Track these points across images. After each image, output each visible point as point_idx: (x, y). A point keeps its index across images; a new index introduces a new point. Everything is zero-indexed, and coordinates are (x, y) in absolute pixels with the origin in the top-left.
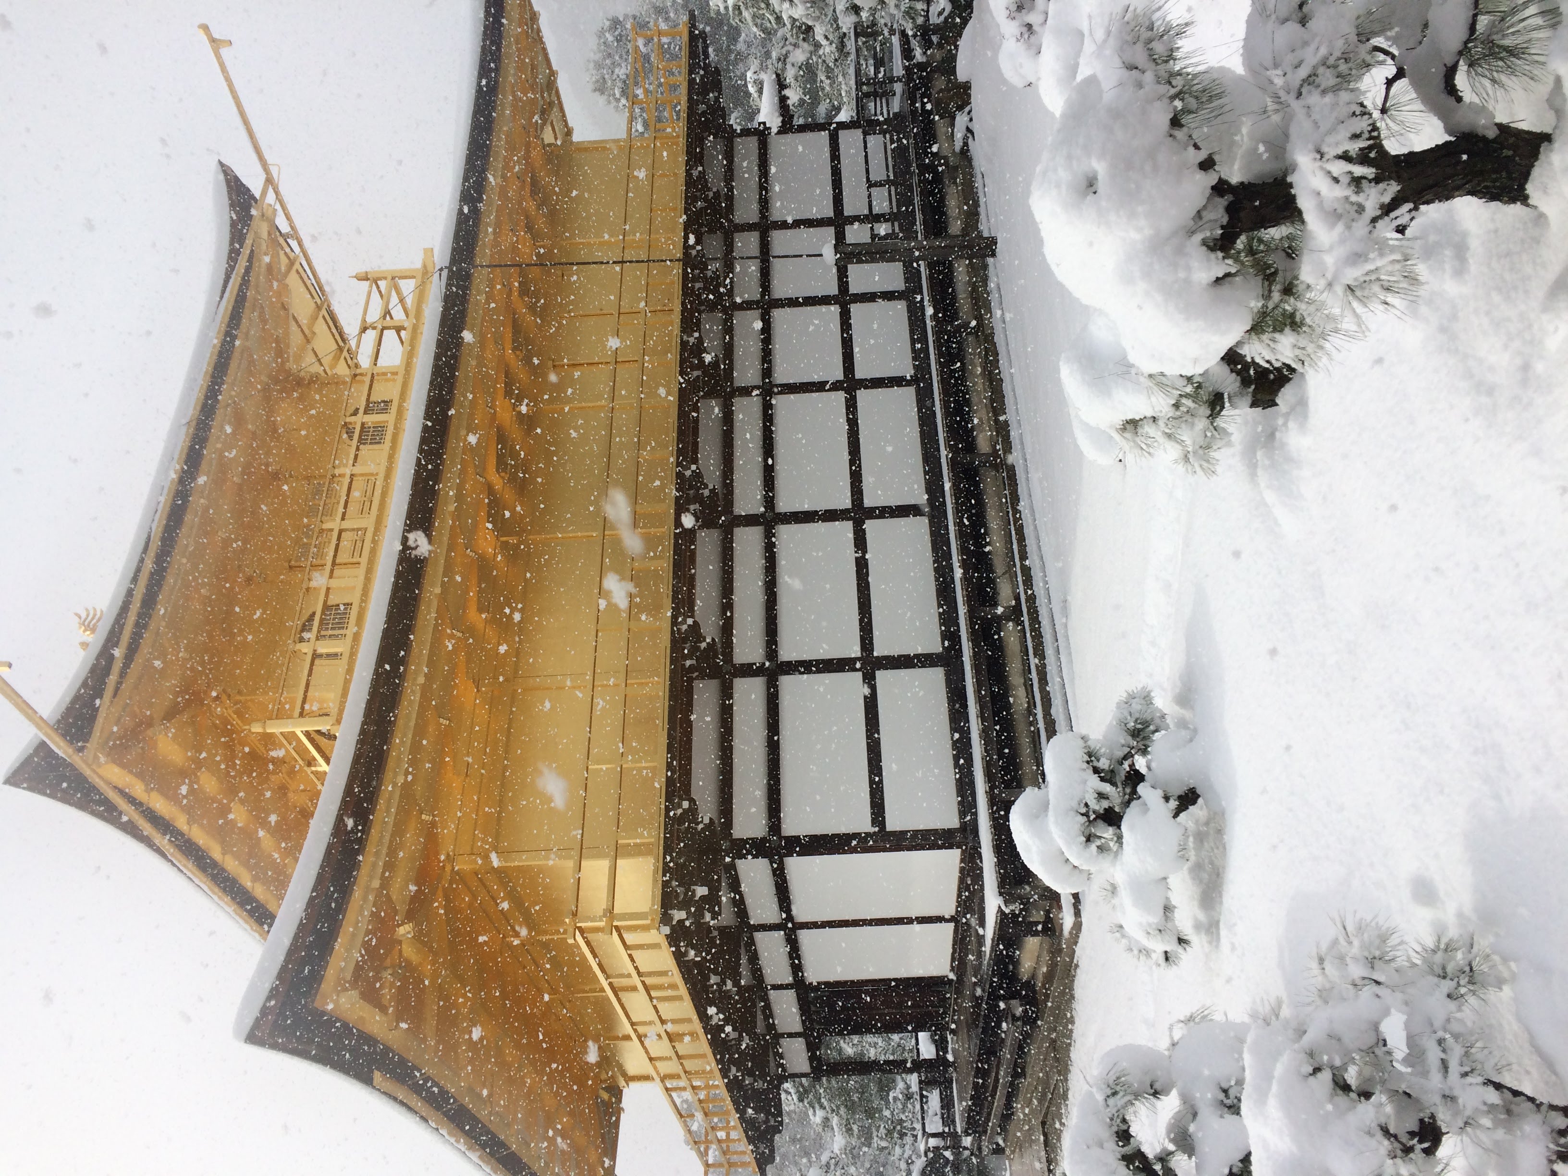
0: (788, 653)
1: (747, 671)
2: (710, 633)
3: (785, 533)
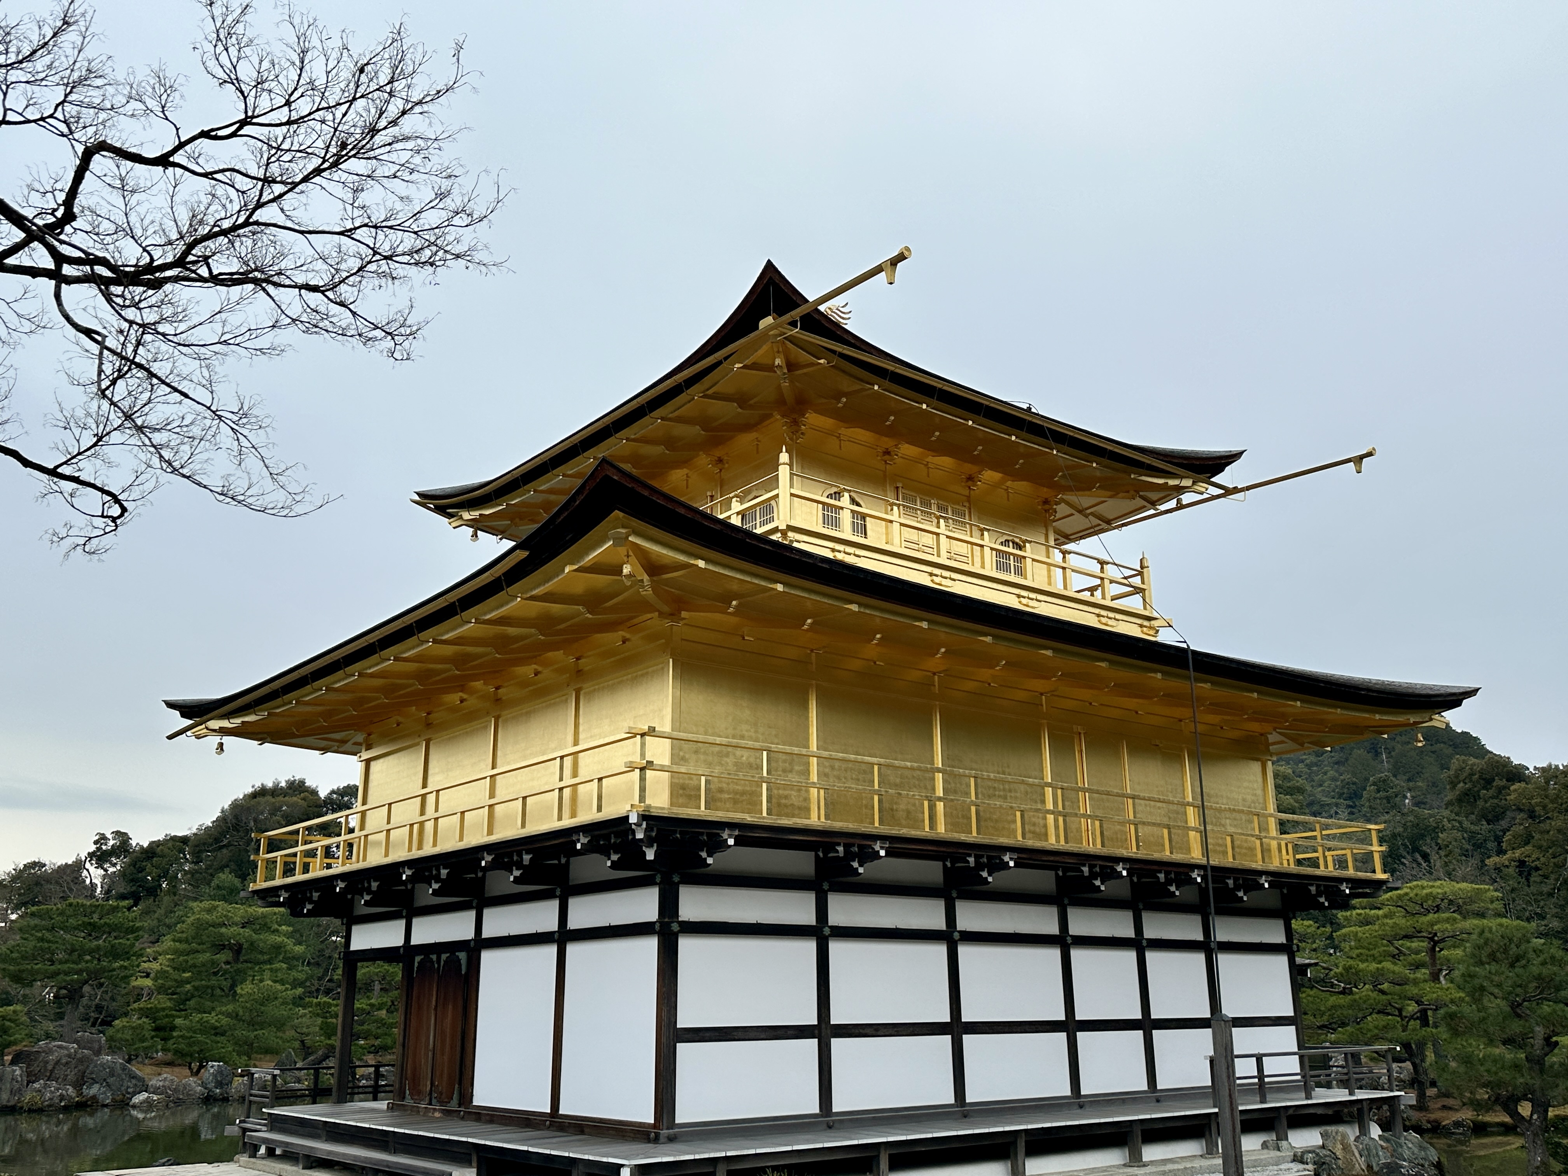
0: (836, 949)
1: (822, 910)
2: (867, 872)
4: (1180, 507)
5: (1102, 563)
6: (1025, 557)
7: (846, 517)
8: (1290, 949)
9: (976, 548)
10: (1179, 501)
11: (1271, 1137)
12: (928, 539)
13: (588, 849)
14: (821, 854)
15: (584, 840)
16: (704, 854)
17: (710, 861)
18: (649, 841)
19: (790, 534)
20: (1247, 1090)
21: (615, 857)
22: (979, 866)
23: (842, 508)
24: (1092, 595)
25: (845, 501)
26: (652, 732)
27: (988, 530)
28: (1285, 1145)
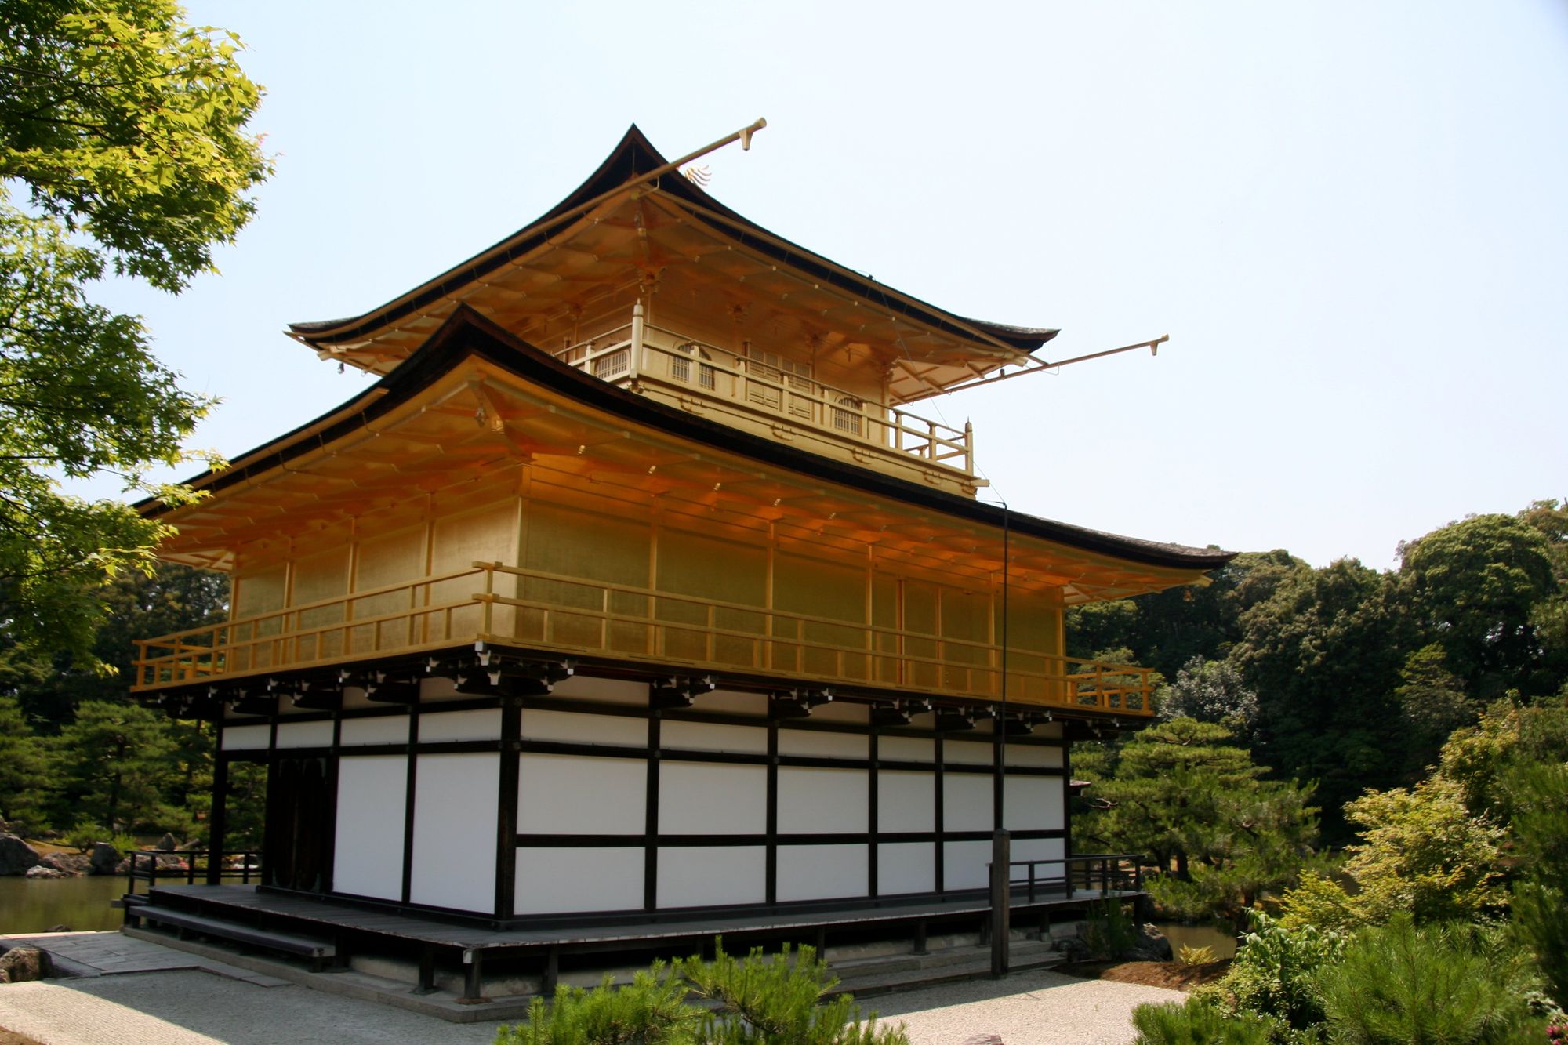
0: (666, 769)
1: (654, 734)
2: (697, 701)
3: (760, 773)
4: (1003, 376)
5: (931, 425)
6: (860, 416)
7: (694, 369)
8: (1065, 772)
9: (817, 406)
10: (1002, 371)
11: (1035, 930)
12: (774, 394)
13: (436, 672)
14: (655, 685)
15: (433, 664)
16: (545, 682)
17: (550, 688)
18: (492, 668)
19: (641, 384)
21: (462, 681)
22: (801, 700)
23: (691, 361)
24: (921, 453)
25: (694, 353)
26: (498, 567)
27: (829, 389)
28: (1045, 936)
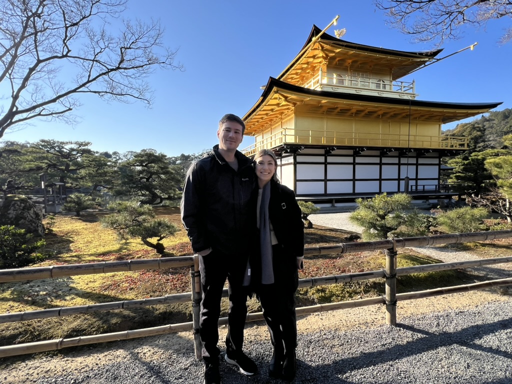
0: (329, 166)
1: (326, 159)
2: (333, 152)
3: (351, 166)
4: (425, 66)
5: (402, 82)
8: (439, 165)
11: (425, 200)
14: (325, 150)
17: (300, 152)
18: (288, 148)
20: (420, 192)
22: (359, 150)
24: (400, 91)
28: (427, 202)
